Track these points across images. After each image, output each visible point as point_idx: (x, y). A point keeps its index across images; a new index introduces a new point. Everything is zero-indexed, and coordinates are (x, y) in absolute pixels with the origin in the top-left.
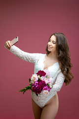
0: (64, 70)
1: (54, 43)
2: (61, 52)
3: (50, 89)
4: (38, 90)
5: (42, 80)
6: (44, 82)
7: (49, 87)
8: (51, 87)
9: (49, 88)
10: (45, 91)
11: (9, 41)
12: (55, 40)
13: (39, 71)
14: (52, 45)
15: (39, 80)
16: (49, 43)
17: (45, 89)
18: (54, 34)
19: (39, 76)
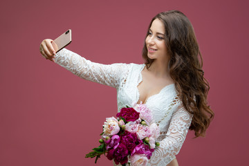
0: (190, 101)
1: (160, 38)
2: (178, 58)
3: (152, 150)
4: (120, 155)
5: (130, 130)
6: (135, 135)
7: (147, 147)
8: (153, 146)
9: (148, 150)
10: (137, 157)
11: (49, 41)
12: (162, 31)
13: (123, 110)
14: (155, 42)
15: (122, 132)
16: (149, 40)
17: (138, 153)
18: (158, 16)
19: (122, 122)
